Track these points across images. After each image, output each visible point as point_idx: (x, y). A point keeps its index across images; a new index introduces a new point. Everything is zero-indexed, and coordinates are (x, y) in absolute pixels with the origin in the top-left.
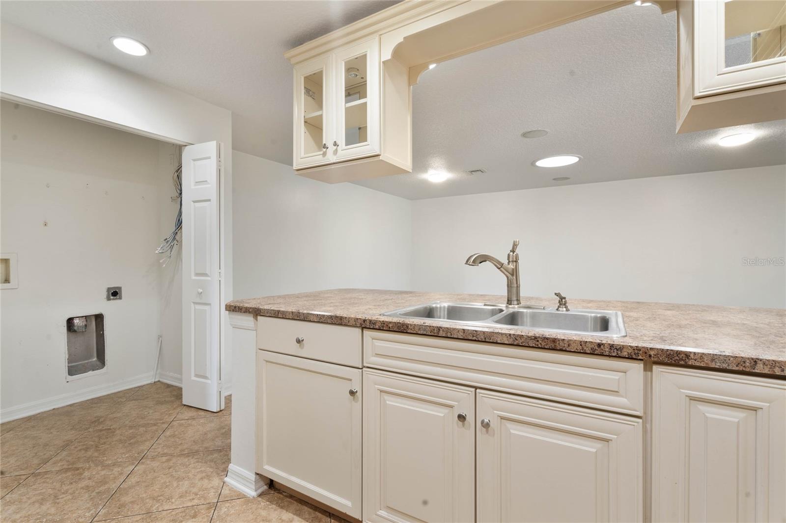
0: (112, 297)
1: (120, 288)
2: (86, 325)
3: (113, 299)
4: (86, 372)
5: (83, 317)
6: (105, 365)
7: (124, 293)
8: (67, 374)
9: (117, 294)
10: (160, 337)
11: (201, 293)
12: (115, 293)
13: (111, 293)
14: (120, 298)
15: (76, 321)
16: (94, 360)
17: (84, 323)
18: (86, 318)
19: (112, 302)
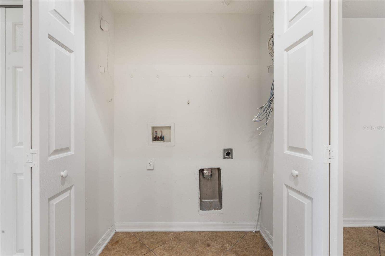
0: (226, 157)
1: (231, 150)
2: (211, 175)
3: (227, 158)
4: (211, 210)
5: (209, 169)
6: (221, 208)
7: (234, 153)
8: (199, 209)
9: (230, 154)
10: (261, 193)
11: (297, 176)
12: (228, 154)
13: (225, 153)
14: (232, 158)
15: (205, 172)
16: (217, 200)
17: (210, 173)
18: (211, 170)
19: (226, 159)
